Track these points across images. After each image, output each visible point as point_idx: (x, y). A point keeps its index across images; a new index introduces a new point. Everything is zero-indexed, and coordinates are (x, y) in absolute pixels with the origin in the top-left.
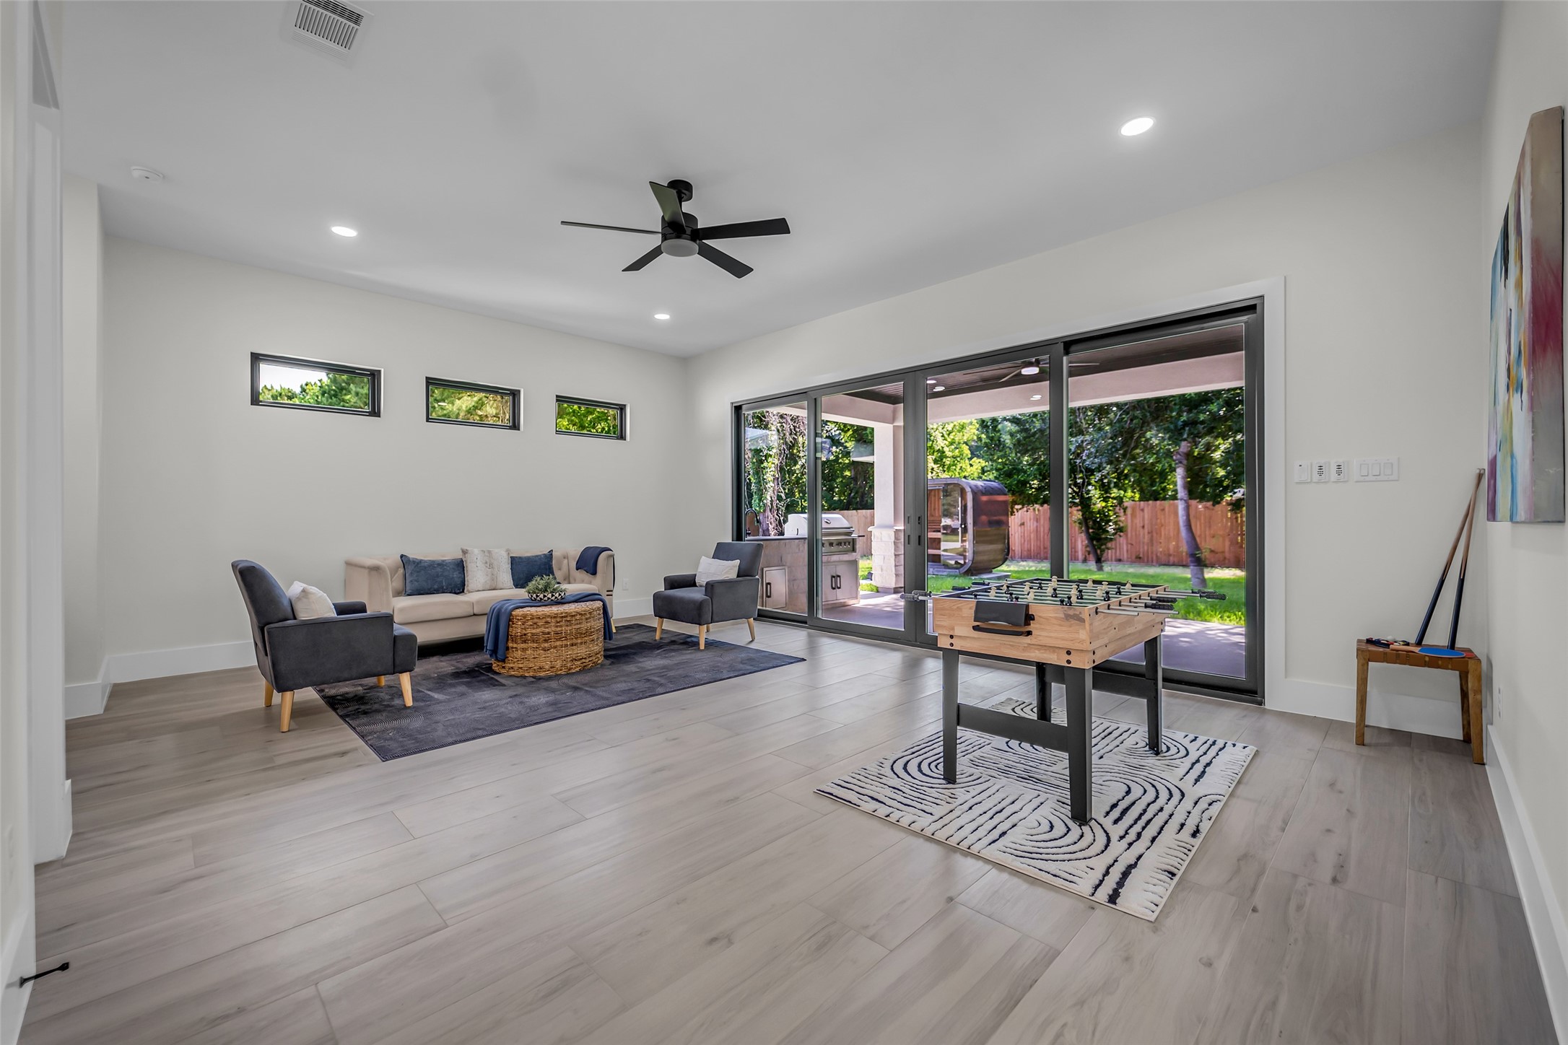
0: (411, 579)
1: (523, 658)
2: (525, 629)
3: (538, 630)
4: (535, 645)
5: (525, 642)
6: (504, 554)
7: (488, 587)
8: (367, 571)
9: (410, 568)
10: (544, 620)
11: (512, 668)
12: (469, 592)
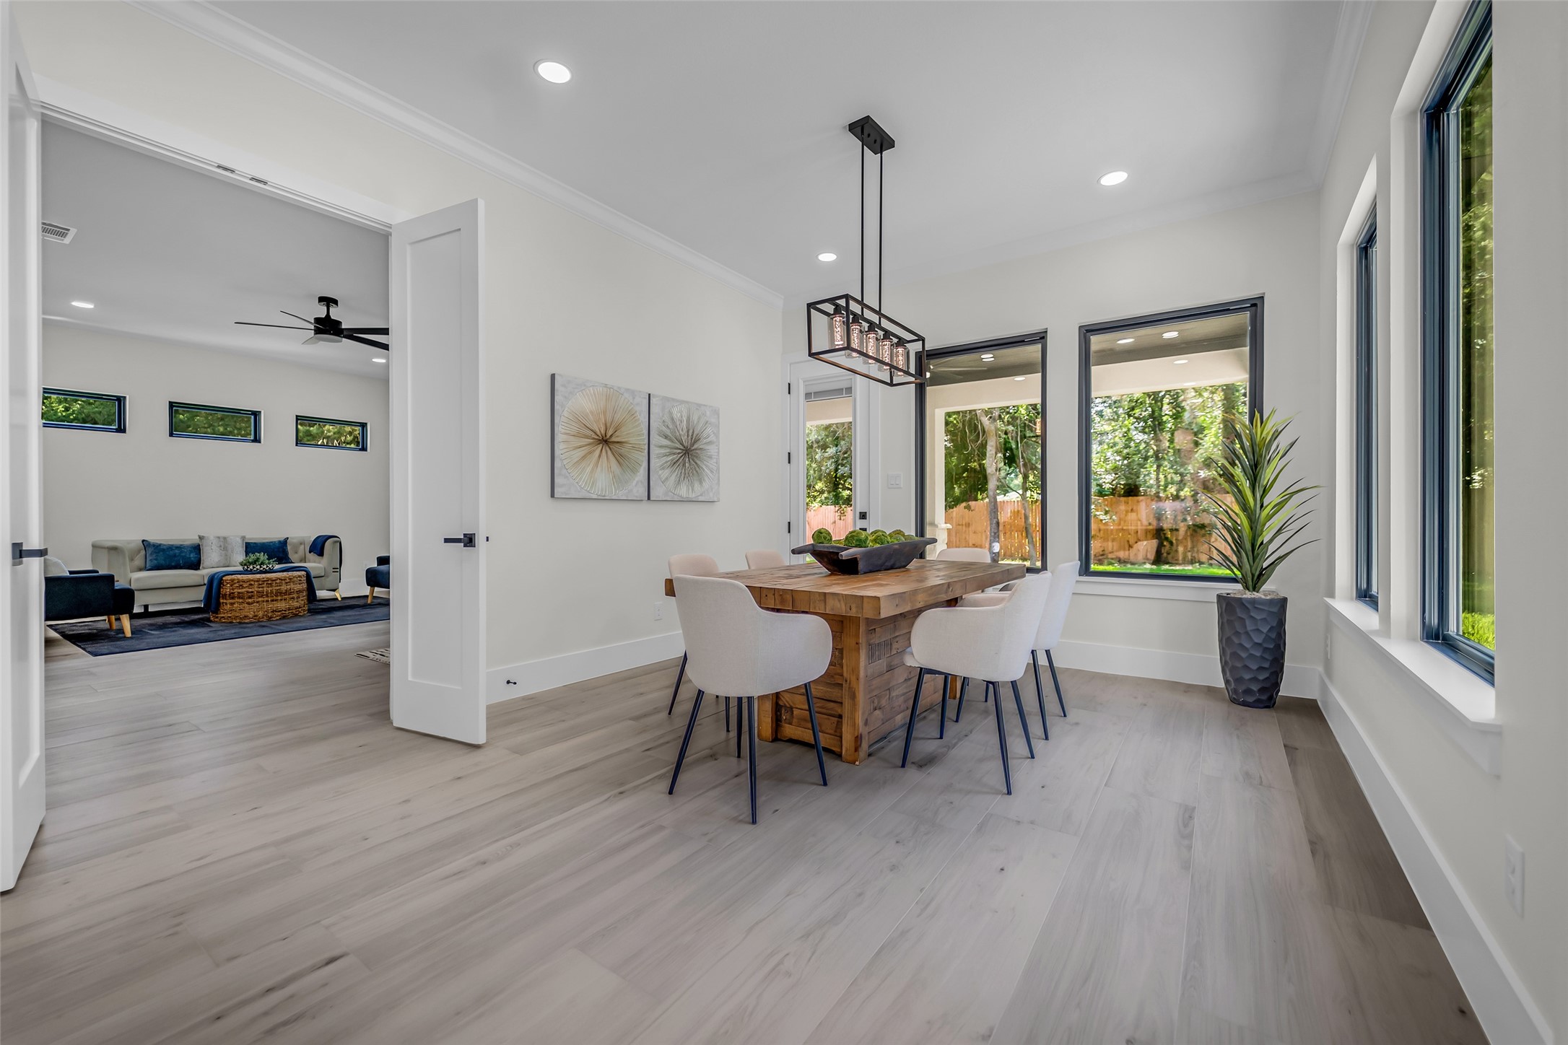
0: (151, 558)
1: (229, 608)
2: (233, 589)
3: (243, 590)
4: (241, 600)
5: (233, 598)
6: (239, 540)
7: (222, 565)
8: (106, 550)
9: (150, 550)
10: (248, 583)
11: (223, 617)
12: (204, 568)
